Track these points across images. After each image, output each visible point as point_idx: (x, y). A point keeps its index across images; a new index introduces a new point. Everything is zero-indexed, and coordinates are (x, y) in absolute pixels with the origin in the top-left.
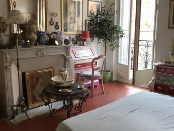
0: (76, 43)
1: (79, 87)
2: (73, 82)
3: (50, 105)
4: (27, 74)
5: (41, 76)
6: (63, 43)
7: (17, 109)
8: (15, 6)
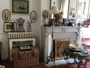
0: (83, 26)
1: (86, 52)
2: (82, 49)
3: (67, 60)
4: (56, 41)
5: (63, 43)
6: (77, 26)
7: (49, 59)
8: (54, 4)
